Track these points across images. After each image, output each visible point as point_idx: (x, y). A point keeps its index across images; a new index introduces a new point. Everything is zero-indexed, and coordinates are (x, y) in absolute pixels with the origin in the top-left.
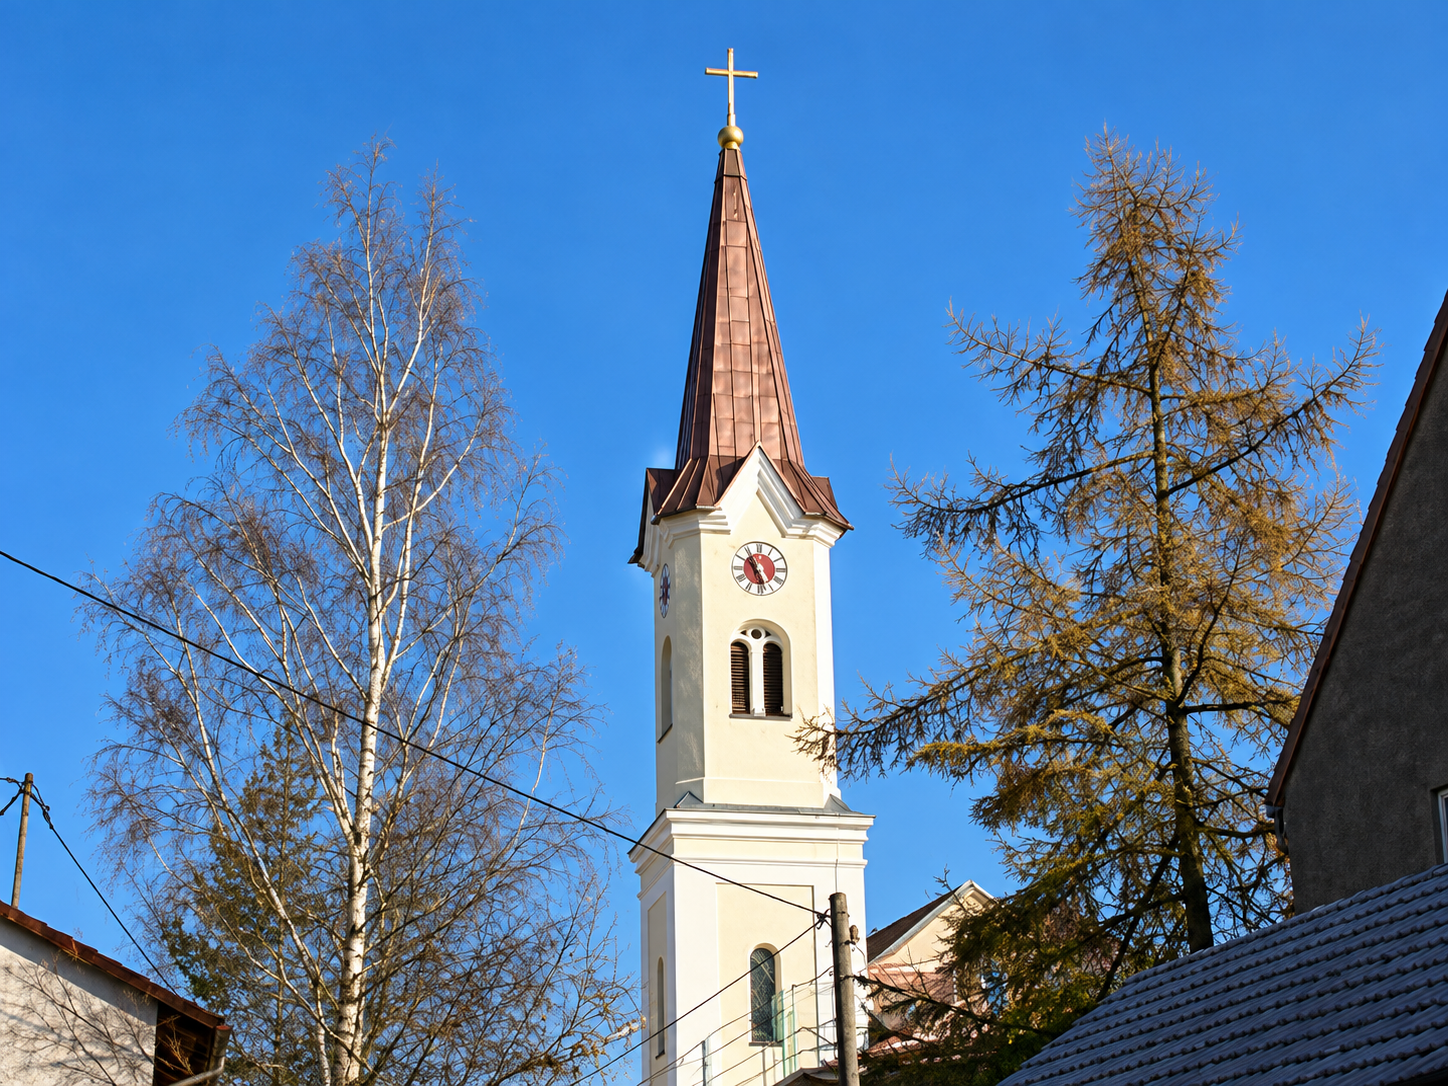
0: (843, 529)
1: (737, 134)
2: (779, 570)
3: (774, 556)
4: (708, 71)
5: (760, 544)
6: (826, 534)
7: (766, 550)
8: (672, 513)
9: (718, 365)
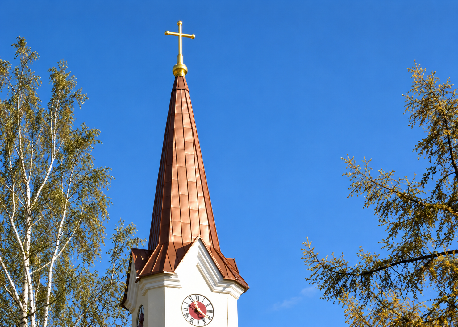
0: (245, 289)
1: (184, 67)
2: (209, 311)
3: (206, 303)
4: (168, 32)
5: (197, 295)
6: (236, 291)
7: (201, 299)
8: (148, 275)
9: (174, 192)
